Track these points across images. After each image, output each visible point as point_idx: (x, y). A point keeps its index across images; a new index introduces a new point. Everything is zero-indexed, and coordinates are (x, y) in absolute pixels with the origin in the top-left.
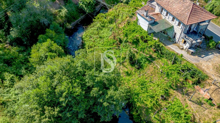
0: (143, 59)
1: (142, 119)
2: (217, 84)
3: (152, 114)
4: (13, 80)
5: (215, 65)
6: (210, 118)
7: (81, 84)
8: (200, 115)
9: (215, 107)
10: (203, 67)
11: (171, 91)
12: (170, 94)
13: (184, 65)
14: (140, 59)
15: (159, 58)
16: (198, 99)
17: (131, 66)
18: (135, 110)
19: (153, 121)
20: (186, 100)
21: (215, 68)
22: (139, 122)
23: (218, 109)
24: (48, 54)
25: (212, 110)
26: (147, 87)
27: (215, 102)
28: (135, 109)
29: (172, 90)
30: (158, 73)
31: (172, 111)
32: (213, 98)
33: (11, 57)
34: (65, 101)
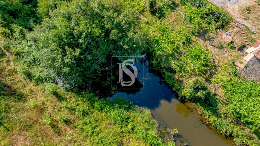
0: (165, 6)
1: (162, 66)
2: (241, 27)
3: (172, 61)
4: (23, 32)
5: (242, 8)
6: (229, 60)
7: (99, 25)
8: (220, 58)
9: (236, 50)
10: (229, 10)
11: (193, 38)
12: (191, 40)
13: (208, 9)
14: (161, 6)
15: (182, 5)
16: (220, 43)
17: (152, 16)
18: (155, 59)
19: (174, 67)
20: (208, 46)
21: (241, 10)
22: (159, 70)
23: (239, 51)
24: (58, 3)
25: (233, 53)
26: (168, 34)
27: (236, 44)
28: (155, 57)
29: (195, 37)
30: (180, 21)
31: (192, 54)
32: (235, 40)
33: (15, 8)
34: (85, 42)
